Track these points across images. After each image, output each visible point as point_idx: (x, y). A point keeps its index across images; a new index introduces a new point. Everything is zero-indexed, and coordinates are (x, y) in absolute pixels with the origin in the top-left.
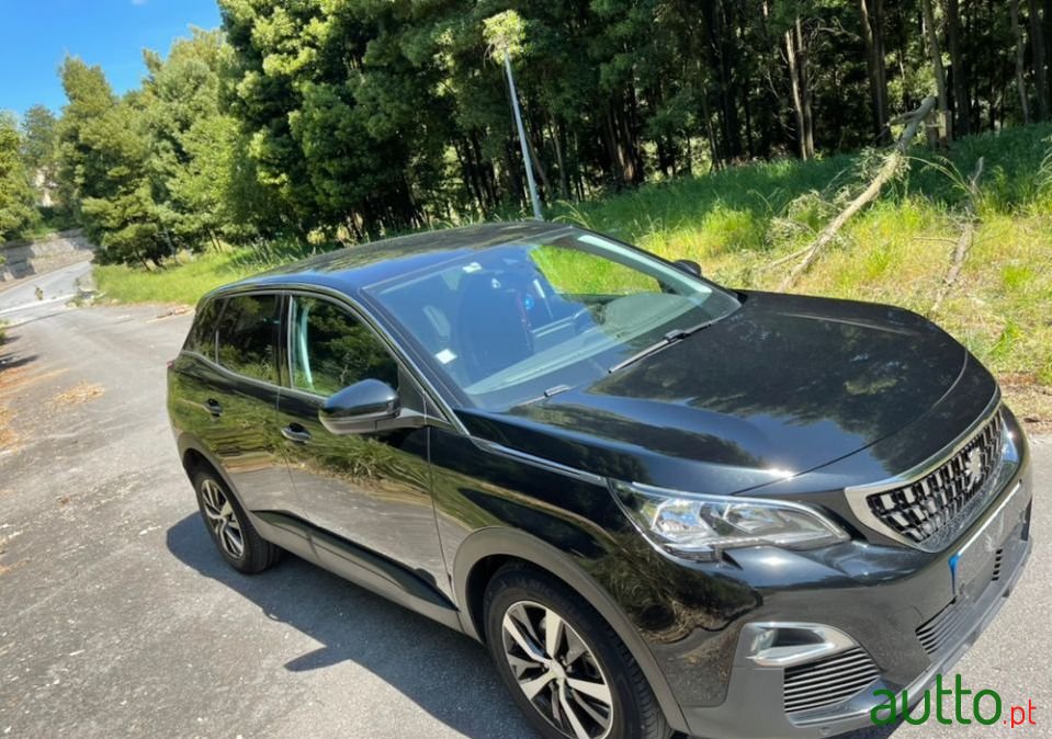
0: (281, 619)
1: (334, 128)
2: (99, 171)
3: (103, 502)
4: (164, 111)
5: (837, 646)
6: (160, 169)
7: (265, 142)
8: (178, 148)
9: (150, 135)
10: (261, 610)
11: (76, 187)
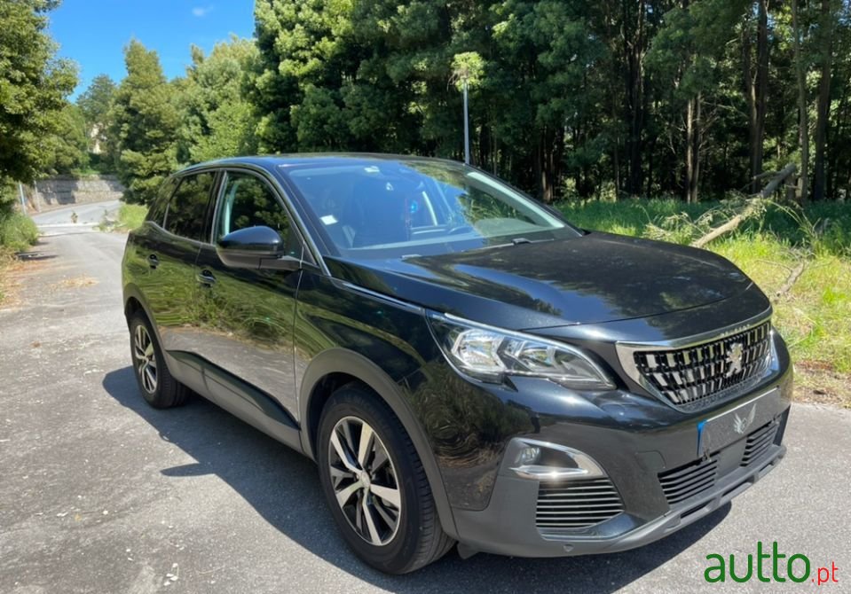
0: (171, 440)
1: (324, 122)
2: (140, 130)
3: (66, 349)
4: (199, 94)
5: (589, 473)
6: (187, 137)
7: (269, 124)
8: (204, 123)
9: (185, 110)
10: (157, 433)
11: (120, 140)
